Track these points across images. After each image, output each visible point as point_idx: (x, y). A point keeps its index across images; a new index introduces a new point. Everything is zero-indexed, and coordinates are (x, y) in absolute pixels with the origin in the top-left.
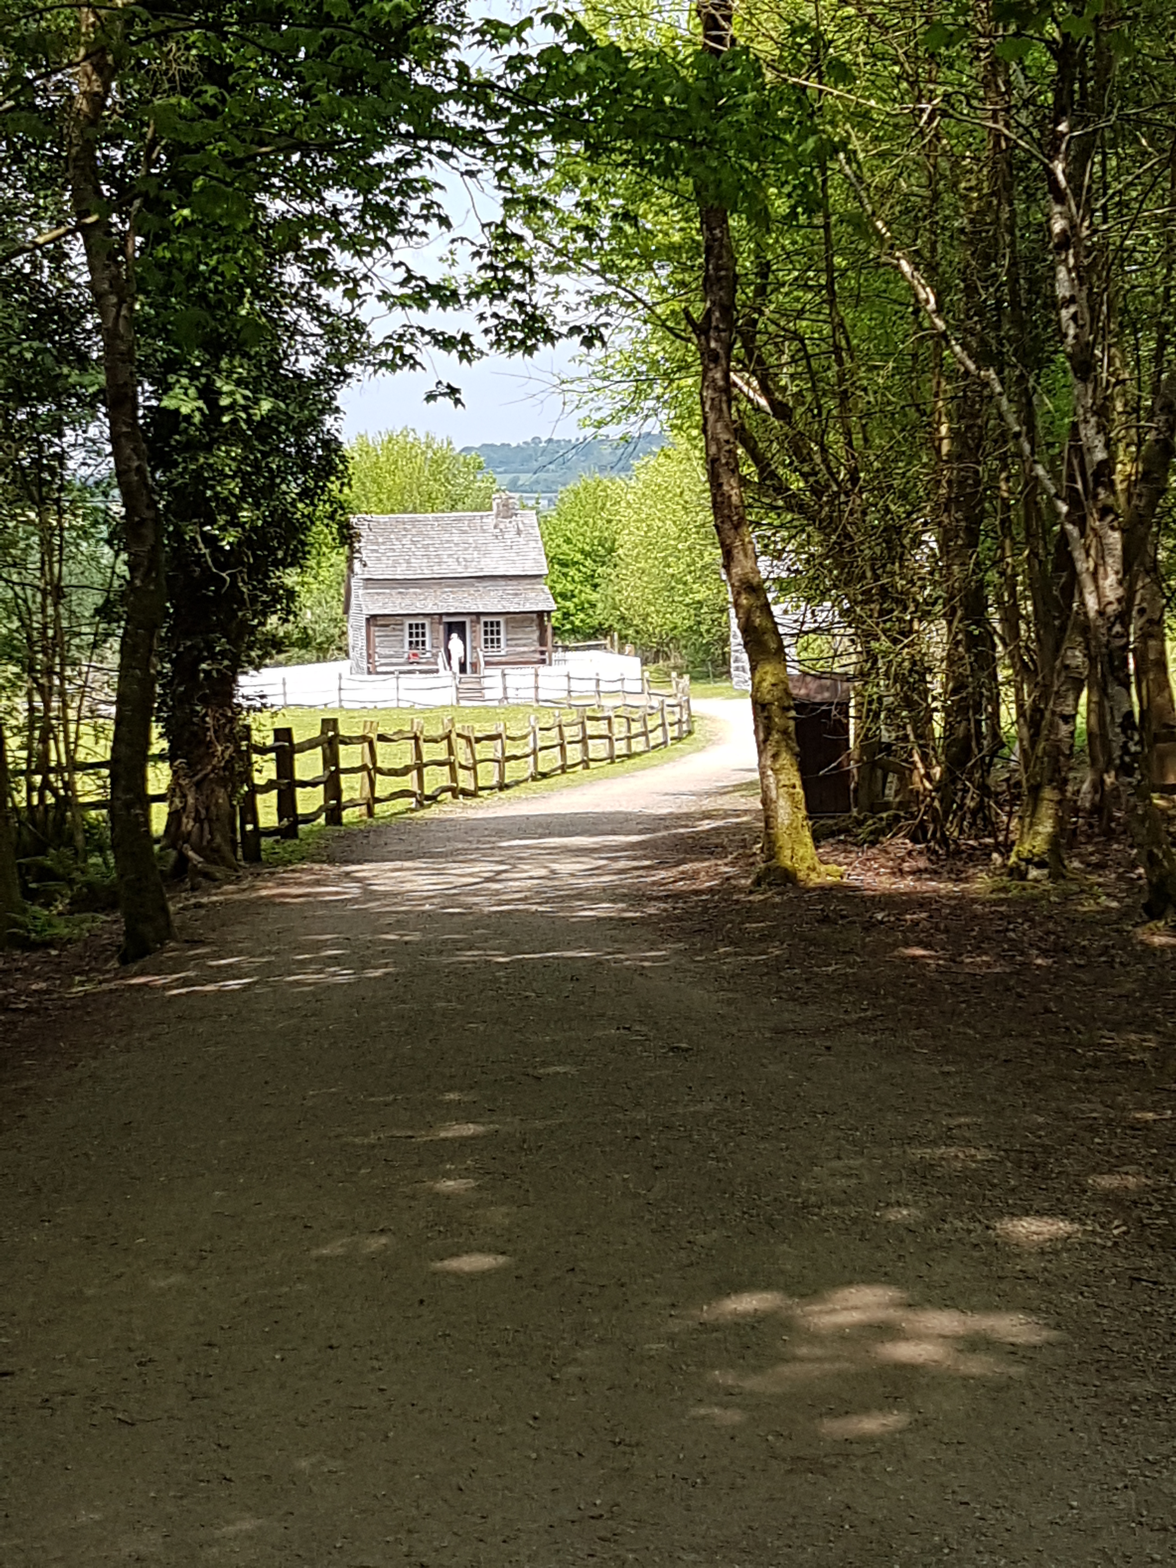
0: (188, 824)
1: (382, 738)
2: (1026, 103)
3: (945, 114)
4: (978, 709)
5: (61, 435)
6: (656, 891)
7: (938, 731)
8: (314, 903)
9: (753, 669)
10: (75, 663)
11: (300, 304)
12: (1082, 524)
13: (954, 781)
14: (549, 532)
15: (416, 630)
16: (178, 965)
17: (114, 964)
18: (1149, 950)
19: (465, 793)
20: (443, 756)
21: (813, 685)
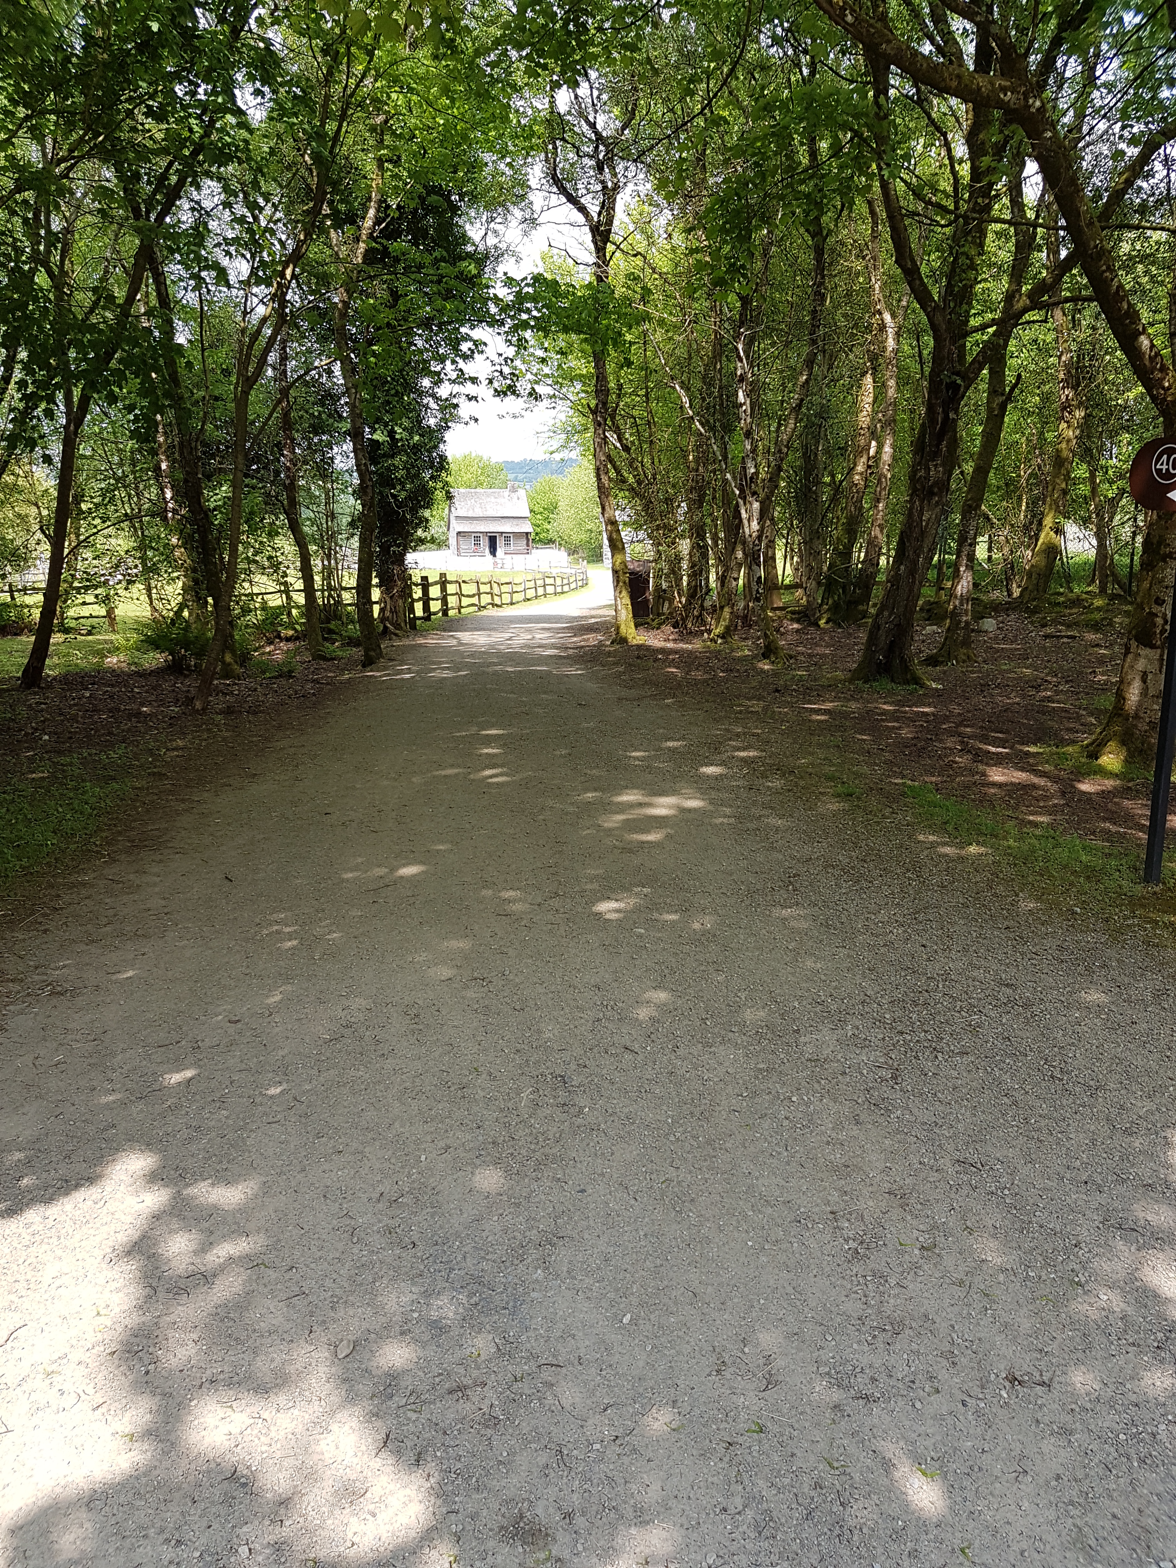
0: (387, 614)
1: (464, 582)
2: (728, 319)
3: (695, 322)
4: (701, 575)
5: (332, 449)
6: (572, 646)
7: (685, 584)
8: (438, 646)
9: (613, 556)
10: (341, 546)
11: (430, 396)
12: (744, 499)
13: (691, 604)
14: (531, 498)
15: (477, 539)
16: (385, 668)
17: (359, 667)
18: (763, 671)
19: (497, 606)
20: (488, 590)
21: (636, 564)
